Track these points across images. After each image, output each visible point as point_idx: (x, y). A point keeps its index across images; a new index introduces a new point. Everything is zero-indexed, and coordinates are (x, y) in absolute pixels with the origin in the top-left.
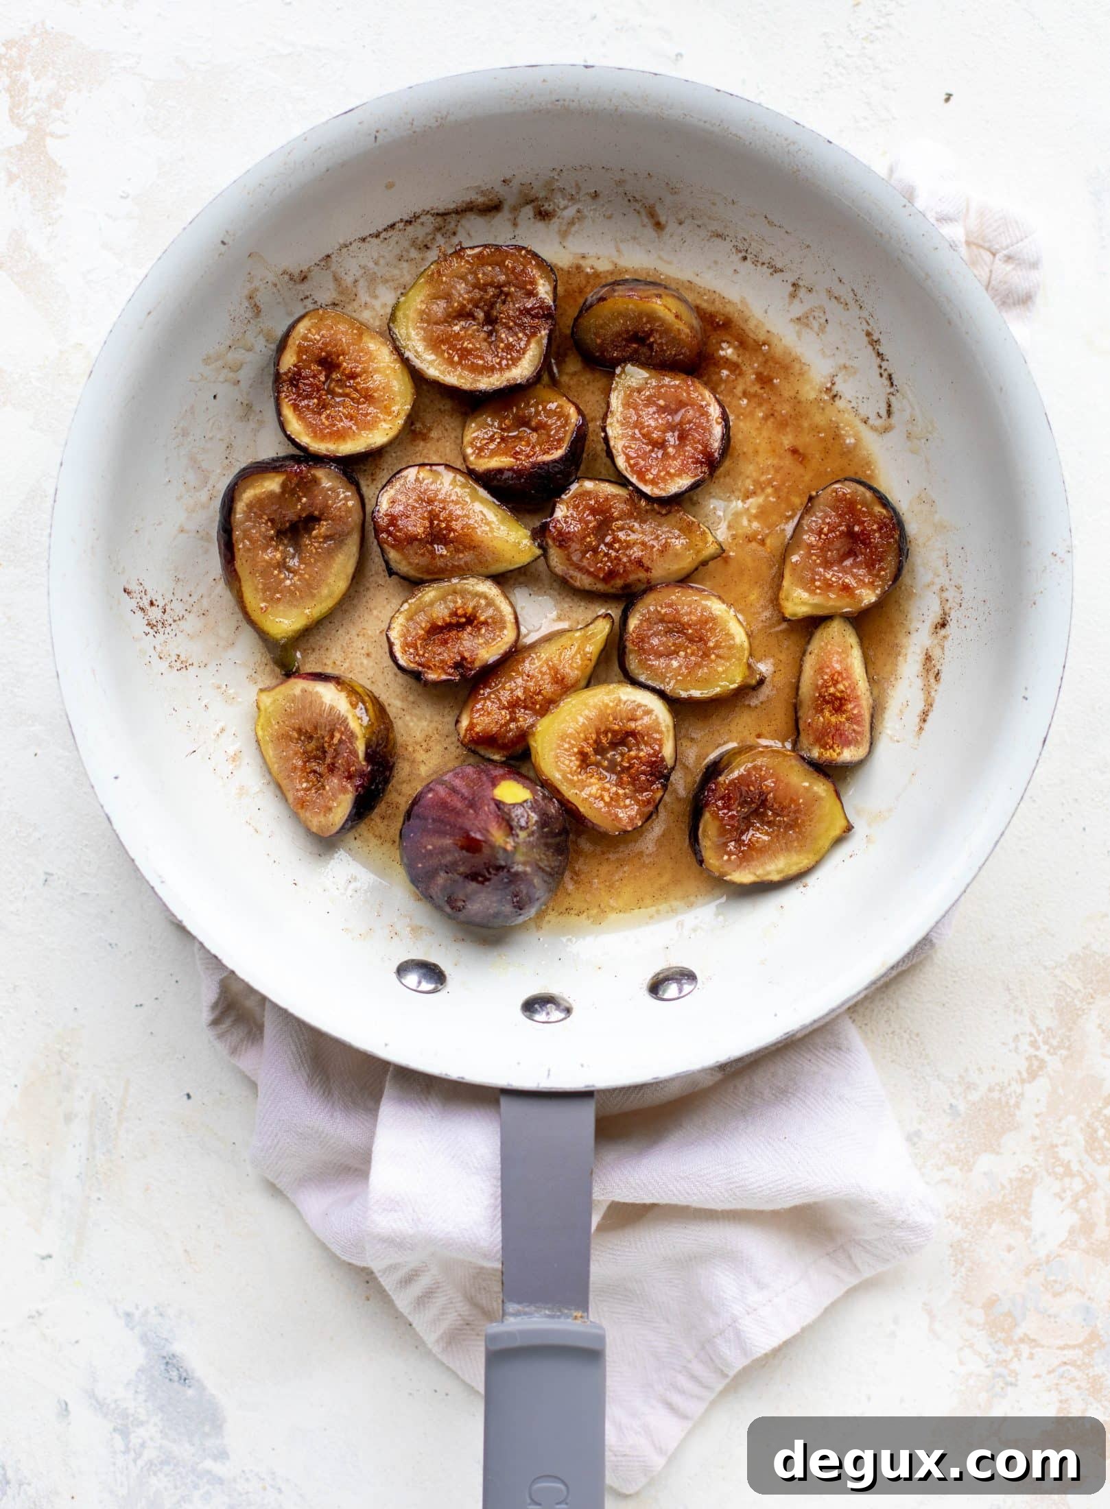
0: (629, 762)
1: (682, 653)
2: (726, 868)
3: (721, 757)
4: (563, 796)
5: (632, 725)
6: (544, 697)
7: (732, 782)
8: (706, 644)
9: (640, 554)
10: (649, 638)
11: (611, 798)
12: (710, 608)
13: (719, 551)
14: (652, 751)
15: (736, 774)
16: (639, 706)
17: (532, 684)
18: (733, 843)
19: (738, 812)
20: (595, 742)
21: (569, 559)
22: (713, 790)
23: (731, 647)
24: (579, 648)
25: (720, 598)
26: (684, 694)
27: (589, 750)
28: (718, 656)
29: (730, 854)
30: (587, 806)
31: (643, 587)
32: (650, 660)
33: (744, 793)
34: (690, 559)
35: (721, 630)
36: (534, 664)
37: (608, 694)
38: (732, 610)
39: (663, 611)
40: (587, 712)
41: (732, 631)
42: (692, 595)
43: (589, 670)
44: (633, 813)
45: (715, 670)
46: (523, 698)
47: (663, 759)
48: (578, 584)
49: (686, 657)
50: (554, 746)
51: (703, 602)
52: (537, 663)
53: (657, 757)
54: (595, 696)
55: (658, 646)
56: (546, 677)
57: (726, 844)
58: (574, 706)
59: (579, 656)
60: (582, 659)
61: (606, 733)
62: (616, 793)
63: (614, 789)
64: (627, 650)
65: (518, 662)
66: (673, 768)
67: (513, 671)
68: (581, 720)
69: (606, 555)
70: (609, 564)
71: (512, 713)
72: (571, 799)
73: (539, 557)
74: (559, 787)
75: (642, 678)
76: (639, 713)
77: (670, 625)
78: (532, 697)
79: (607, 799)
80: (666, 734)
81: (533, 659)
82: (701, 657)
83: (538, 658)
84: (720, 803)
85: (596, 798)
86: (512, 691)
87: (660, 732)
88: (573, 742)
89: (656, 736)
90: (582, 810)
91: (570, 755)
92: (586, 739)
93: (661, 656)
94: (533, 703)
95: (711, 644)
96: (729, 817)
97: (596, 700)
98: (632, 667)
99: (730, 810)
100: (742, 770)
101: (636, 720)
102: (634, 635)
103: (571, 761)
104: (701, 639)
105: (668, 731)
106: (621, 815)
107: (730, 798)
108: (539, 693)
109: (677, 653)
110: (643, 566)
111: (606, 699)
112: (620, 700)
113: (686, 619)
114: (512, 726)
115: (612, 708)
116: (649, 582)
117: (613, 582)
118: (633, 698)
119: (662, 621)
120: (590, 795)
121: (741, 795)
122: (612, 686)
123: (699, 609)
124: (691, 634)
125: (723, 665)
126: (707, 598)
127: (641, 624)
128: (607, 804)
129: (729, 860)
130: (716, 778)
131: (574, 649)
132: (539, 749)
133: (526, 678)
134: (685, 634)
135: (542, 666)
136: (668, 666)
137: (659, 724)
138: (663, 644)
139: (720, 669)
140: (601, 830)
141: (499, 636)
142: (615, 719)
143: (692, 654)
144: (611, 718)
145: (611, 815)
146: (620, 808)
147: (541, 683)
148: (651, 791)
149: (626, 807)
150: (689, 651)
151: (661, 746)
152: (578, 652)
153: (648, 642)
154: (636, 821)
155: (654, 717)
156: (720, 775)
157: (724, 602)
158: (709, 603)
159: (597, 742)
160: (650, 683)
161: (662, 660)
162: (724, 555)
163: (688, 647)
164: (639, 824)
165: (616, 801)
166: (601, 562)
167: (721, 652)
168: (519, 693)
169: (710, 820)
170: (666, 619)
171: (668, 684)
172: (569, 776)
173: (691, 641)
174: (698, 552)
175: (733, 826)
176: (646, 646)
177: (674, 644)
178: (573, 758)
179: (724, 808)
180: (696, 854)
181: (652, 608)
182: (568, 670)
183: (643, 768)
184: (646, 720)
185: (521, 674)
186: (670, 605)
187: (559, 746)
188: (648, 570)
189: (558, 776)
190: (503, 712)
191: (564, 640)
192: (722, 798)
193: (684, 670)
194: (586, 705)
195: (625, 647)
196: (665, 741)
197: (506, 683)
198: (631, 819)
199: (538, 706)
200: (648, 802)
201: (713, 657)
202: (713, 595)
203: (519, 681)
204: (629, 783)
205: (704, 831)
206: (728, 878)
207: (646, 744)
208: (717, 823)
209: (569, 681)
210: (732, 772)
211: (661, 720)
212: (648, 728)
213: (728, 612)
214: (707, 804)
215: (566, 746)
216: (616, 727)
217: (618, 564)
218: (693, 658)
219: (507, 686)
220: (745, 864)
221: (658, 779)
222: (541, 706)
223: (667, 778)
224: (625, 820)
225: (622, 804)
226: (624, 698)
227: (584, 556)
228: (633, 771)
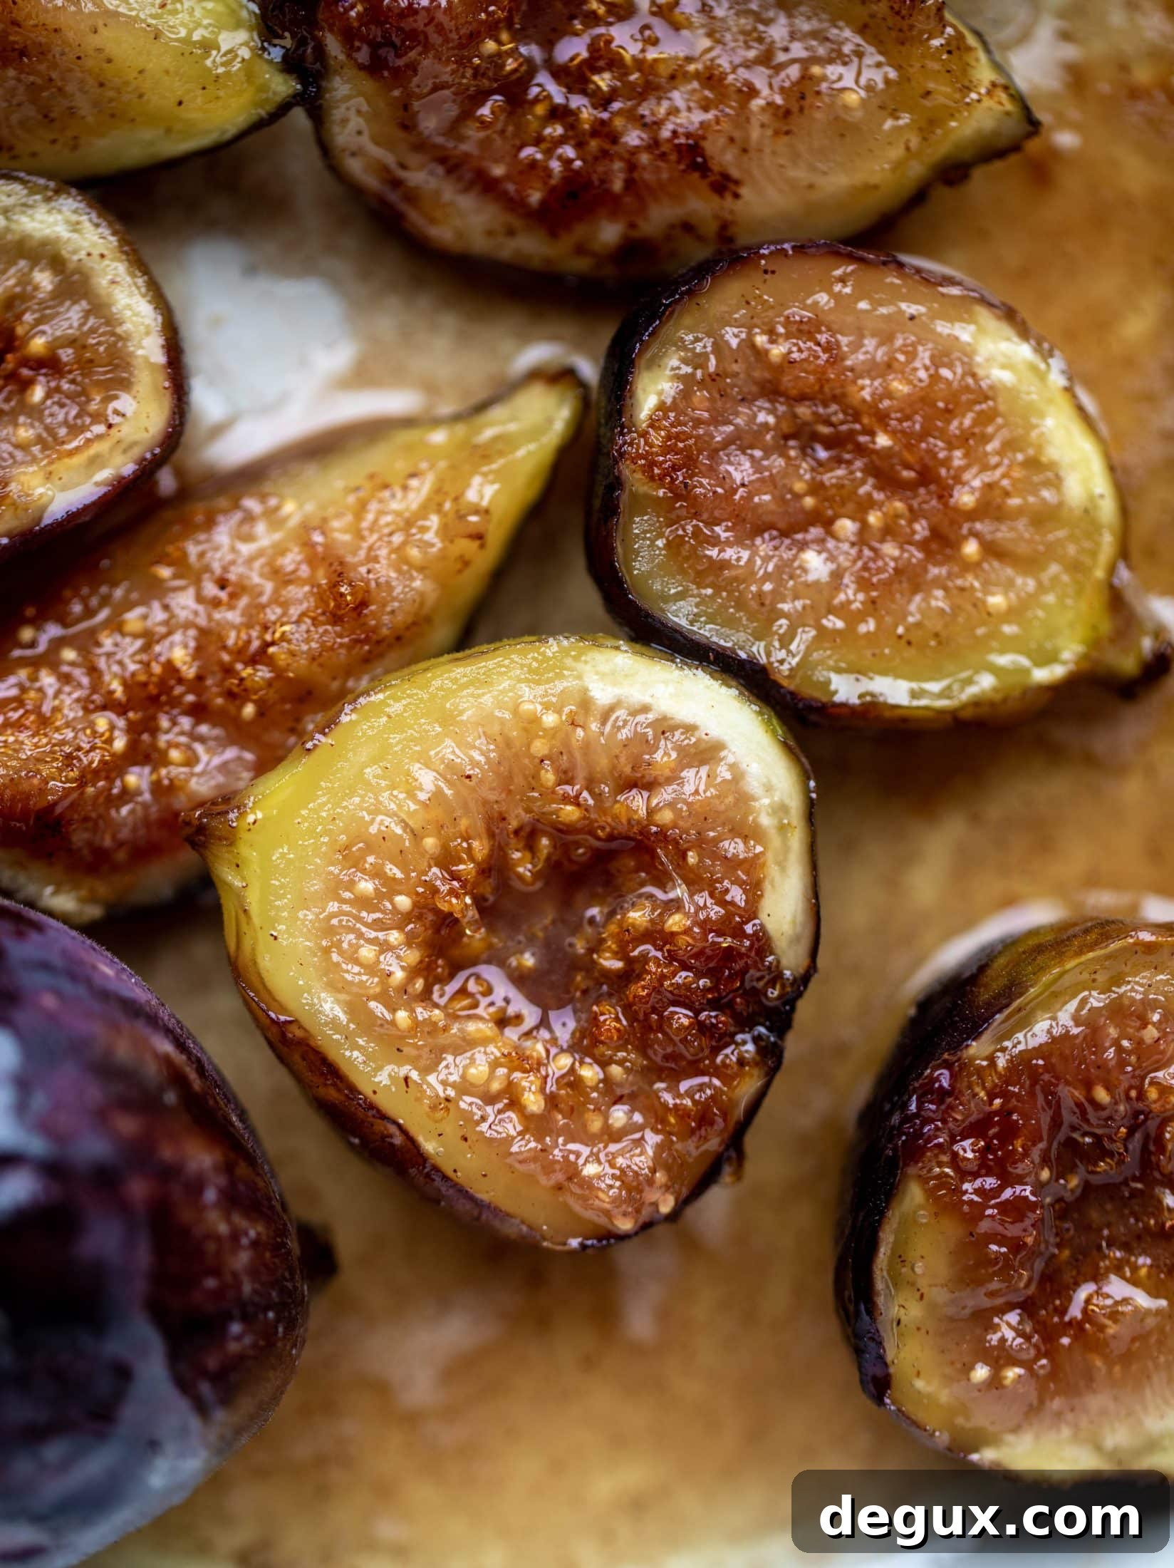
0: (622, 954)
1: (846, 526)
2: (980, 1419)
3: (983, 962)
4: (353, 1090)
5: (638, 802)
6: (279, 674)
7: (1022, 1064)
8: (944, 494)
9: (698, 117)
10: (713, 455)
11: (552, 1101)
12: (968, 353)
13: (1014, 127)
14: (715, 912)
15: (1039, 1032)
16: (665, 727)
17: (233, 616)
18: (1013, 1317)
19: (1039, 1188)
20: (485, 870)
21: (408, 125)
22: (942, 1095)
23: (1045, 517)
24: (438, 490)
25: (1010, 315)
26: (845, 689)
27: (460, 905)
28: (992, 550)
29: (1000, 1357)
30: (450, 1128)
31: (701, 253)
32: (715, 541)
33: (1068, 1118)
34: (896, 152)
35: (1010, 446)
36: (249, 538)
37: (536, 676)
38: (1057, 364)
39: (777, 351)
40: (449, 750)
41: (1053, 453)
42: (896, 296)
43: (470, 583)
44: (641, 1161)
45: (978, 605)
46: (190, 672)
47: (762, 943)
48: (443, 233)
49: (862, 538)
50: (316, 886)
51: (942, 328)
52: (265, 536)
53: (738, 933)
54: (484, 682)
55: (752, 489)
56: (295, 592)
57: (984, 1319)
58: (396, 723)
59: (434, 521)
60: (444, 531)
61: (529, 837)
62: (572, 1081)
63: (565, 1061)
64: (624, 498)
65: (190, 528)
66: (804, 980)
67: (163, 560)
68: (427, 780)
69: (558, 113)
70: (569, 151)
71: (142, 731)
72: (387, 1103)
73: (283, 109)
74: (332, 1055)
75: (680, 615)
76: (664, 756)
77: (804, 411)
78: (228, 671)
79: (533, 1102)
80: (775, 841)
81: (250, 518)
82: (924, 545)
83: (272, 515)
84: (967, 1149)
85: (490, 1099)
86: (150, 639)
87: (748, 833)
88: (394, 871)
89: (734, 847)
90: (429, 1146)
91: (378, 925)
92: (446, 860)
93: (759, 530)
94: (230, 695)
95: (965, 498)
96: (1004, 1207)
97: (487, 700)
98: (640, 566)
99: (1007, 1180)
100: (1065, 1016)
101: (649, 786)
102: (657, 438)
103: (385, 947)
104: (927, 476)
105: (783, 829)
106: (590, 1170)
107: (1009, 1132)
108: (260, 657)
109: (828, 524)
110: (704, 169)
111: (530, 699)
112: (586, 703)
113: (866, 390)
114: (135, 778)
115: (552, 733)
116: (725, 233)
117: (580, 231)
118: (636, 695)
119: (771, 390)
120: (465, 1087)
121: (1056, 1123)
122: (552, 647)
123: (924, 355)
124: (887, 453)
125: (1009, 585)
126: (960, 310)
127: (685, 395)
128: (536, 1125)
129: (995, 1382)
130: (958, 1045)
131: (421, 489)
132: (253, 900)
133: (210, 589)
134: (861, 450)
135: (280, 550)
136: (787, 570)
137: (744, 799)
138: (770, 482)
139: (996, 601)
140: (511, 1230)
141: (98, 417)
142: (566, 777)
143: (889, 531)
144: (549, 777)
145: (549, 1167)
146: (589, 1140)
147: (272, 614)
148: (717, 1072)
149: (612, 1135)
150: (874, 518)
151: (754, 890)
152: (433, 504)
153: (712, 471)
154: (652, 1195)
155: (724, 773)
156: (975, 1032)
157: (1024, 332)
158: (964, 333)
159: (495, 868)
160: (708, 632)
161: (763, 546)
162: (1033, 146)
163: (868, 504)
164: (666, 1207)
165: (571, 1112)
166: (538, 141)
167: (1003, 533)
168: (179, 652)
169: (924, 1217)
170: (786, 381)
171: (785, 641)
172: (377, 1008)
173: (885, 476)
174: (930, 125)
175: (1016, 1246)
176: (703, 485)
177: (816, 488)
178: (395, 937)
179: (983, 1168)
180: (858, 1352)
181: (732, 337)
182: (384, 571)
183: (682, 977)
184: (694, 781)
185: (191, 574)
186: (804, 330)
187: (335, 889)
188: (724, 185)
189: (330, 1007)
190: (102, 722)
191: (379, 458)
192: (976, 1129)
193: (850, 594)
194: (448, 720)
195: (617, 484)
196: (772, 870)
197: (130, 606)
198: (633, 1185)
199: (249, 710)
200: (703, 1117)
201: (971, 548)
202: (984, 301)
203: (185, 603)
204: (624, 1040)
205: (899, 1258)
206: (986, 1456)
207: (695, 882)
208: (951, 1230)
209: (386, 618)
210: (1025, 1022)
211: (753, 784)
212: (704, 815)
213: (1042, 377)
214: (915, 1151)
215: (367, 886)
216: (570, 813)
217: (605, 154)
218: (890, 549)
219: (133, 618)
220: (1056, 1404)
221: (745, 1023)
222: (261, 713)
223: (781, 1019)
224: (609, 1190)
225: (596, 1125)
226: (602, 694)
227: (467, 114)
228: (639, 990)
